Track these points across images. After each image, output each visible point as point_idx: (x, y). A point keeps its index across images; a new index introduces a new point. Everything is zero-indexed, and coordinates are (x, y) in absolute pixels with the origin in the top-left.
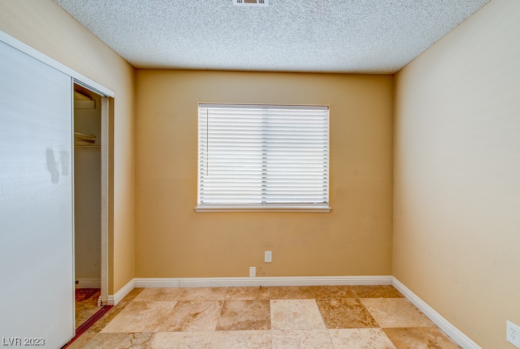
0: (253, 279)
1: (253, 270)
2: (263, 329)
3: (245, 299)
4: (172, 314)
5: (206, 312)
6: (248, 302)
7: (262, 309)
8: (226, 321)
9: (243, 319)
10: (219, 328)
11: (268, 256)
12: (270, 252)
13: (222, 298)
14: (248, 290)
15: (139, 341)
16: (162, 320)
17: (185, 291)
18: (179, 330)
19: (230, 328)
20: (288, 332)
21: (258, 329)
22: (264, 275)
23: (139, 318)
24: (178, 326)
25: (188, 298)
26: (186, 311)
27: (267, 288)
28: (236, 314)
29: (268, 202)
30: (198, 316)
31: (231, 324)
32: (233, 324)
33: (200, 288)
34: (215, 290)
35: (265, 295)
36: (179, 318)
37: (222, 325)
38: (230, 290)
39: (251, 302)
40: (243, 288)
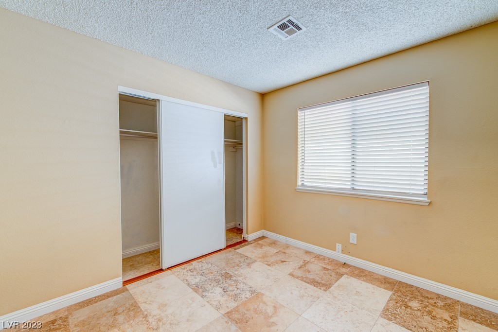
0: (338, 255)
1: (339, 246)
2: (320, 289)
3: (325, 266)
4: (271, 256)
5: (291, 263)
6: (325, 269)
7: (331, 278)
8: (299, 273)
9: (311, 277)
10: (291, 275)
11: (353, 238)
12: (355, 235)
13: (307, 258)
14: (332, 261)
15: (248, 261)
16: (264, 257)
17: (288, 247)
18: (269, 265)
19: (297, 278)
20: (339, 300)
21: (317, 287)
22: (349, 253)
23: (255, 251)
24: (270, 263)
25: (286, 251)
26: (281, 257)
27: (349, 266)
28: (309, 272)
29: (357, 188)
30: (285, 263)
31: (300, 275)
32: (302, 277)
33: (299, 248)
34: (307, 252)
35: (343, 270)
36: (274, 259)
37: (294, 273)
38: (318, 257)
39: (328, 270)
40: (329, 259)
